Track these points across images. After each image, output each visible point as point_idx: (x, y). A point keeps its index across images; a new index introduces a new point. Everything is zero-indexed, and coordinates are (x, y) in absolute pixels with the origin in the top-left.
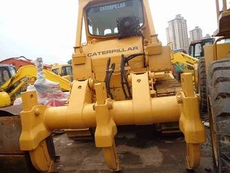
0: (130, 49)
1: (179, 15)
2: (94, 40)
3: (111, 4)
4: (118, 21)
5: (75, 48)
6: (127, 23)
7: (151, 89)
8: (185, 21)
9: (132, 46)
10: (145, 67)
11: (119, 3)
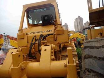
0: (48, 31)
1: (80, 16)
2: (30, 26)
3: (39, 9)
4: (42, 17)
5: (19, 30)
6: (46, 18)
7: (52, 55)
8: (82, 19)
9: (49, 30)
10: (55, 41)
11: (43, 8)
